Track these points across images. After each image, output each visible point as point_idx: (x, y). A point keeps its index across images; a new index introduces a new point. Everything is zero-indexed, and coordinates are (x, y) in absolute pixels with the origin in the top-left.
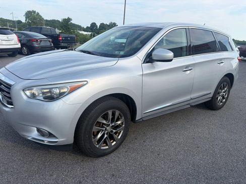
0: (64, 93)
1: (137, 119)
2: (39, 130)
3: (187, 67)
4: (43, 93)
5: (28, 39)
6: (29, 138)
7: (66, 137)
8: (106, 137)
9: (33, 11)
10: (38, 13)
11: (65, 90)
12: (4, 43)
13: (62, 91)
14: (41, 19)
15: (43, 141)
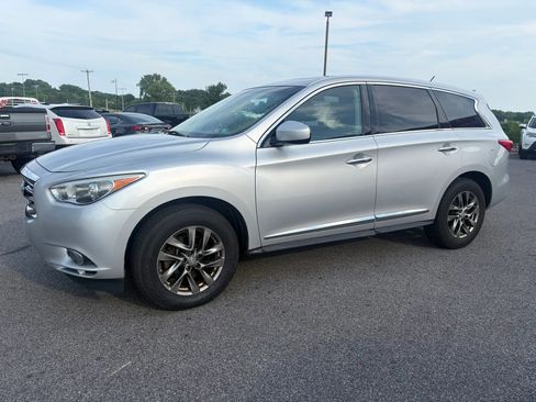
0: (107, 191)
1: (250, 248)
2: (70, 253)
3: (359, 155)
4: (77, 194)
5: (128, 125)
6: (59, 269)
7: (110, 264)
8: (187, 274)
9: (155, 75)
10: (165, 80)
11: (108, 187)
12: (82, 133)
13: (102, 188)
14: (170, 89)
15: (76, 271)
